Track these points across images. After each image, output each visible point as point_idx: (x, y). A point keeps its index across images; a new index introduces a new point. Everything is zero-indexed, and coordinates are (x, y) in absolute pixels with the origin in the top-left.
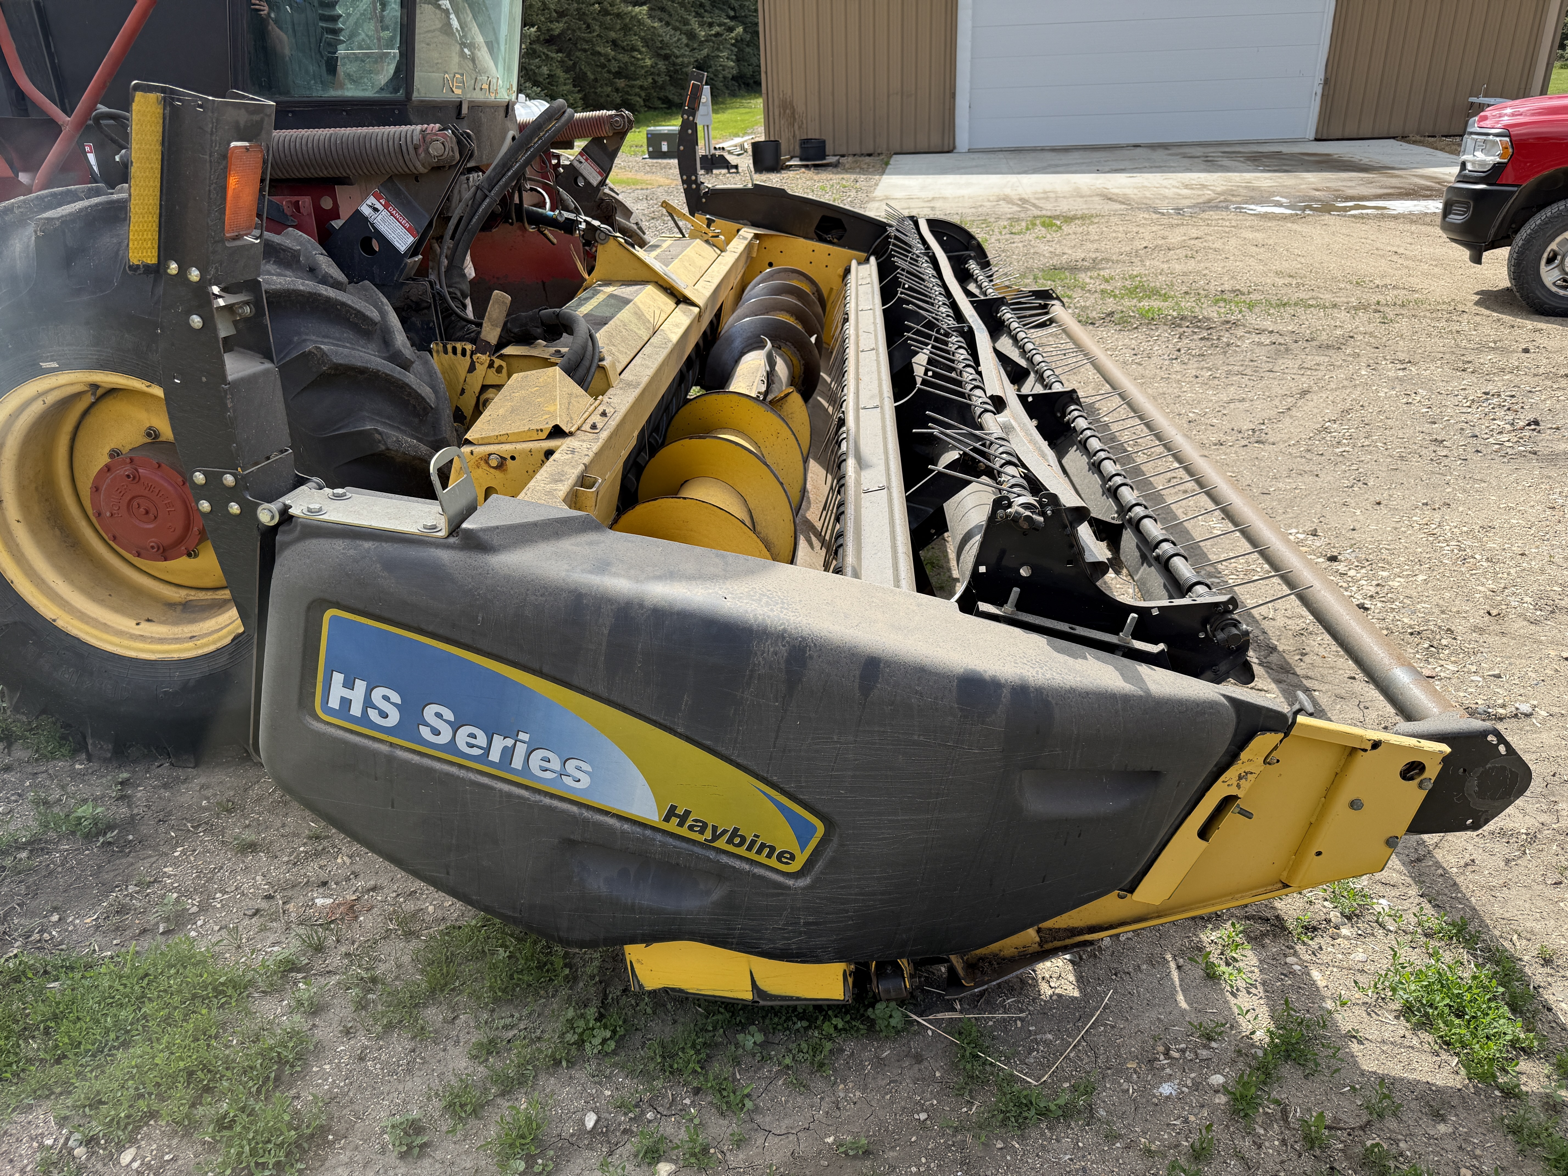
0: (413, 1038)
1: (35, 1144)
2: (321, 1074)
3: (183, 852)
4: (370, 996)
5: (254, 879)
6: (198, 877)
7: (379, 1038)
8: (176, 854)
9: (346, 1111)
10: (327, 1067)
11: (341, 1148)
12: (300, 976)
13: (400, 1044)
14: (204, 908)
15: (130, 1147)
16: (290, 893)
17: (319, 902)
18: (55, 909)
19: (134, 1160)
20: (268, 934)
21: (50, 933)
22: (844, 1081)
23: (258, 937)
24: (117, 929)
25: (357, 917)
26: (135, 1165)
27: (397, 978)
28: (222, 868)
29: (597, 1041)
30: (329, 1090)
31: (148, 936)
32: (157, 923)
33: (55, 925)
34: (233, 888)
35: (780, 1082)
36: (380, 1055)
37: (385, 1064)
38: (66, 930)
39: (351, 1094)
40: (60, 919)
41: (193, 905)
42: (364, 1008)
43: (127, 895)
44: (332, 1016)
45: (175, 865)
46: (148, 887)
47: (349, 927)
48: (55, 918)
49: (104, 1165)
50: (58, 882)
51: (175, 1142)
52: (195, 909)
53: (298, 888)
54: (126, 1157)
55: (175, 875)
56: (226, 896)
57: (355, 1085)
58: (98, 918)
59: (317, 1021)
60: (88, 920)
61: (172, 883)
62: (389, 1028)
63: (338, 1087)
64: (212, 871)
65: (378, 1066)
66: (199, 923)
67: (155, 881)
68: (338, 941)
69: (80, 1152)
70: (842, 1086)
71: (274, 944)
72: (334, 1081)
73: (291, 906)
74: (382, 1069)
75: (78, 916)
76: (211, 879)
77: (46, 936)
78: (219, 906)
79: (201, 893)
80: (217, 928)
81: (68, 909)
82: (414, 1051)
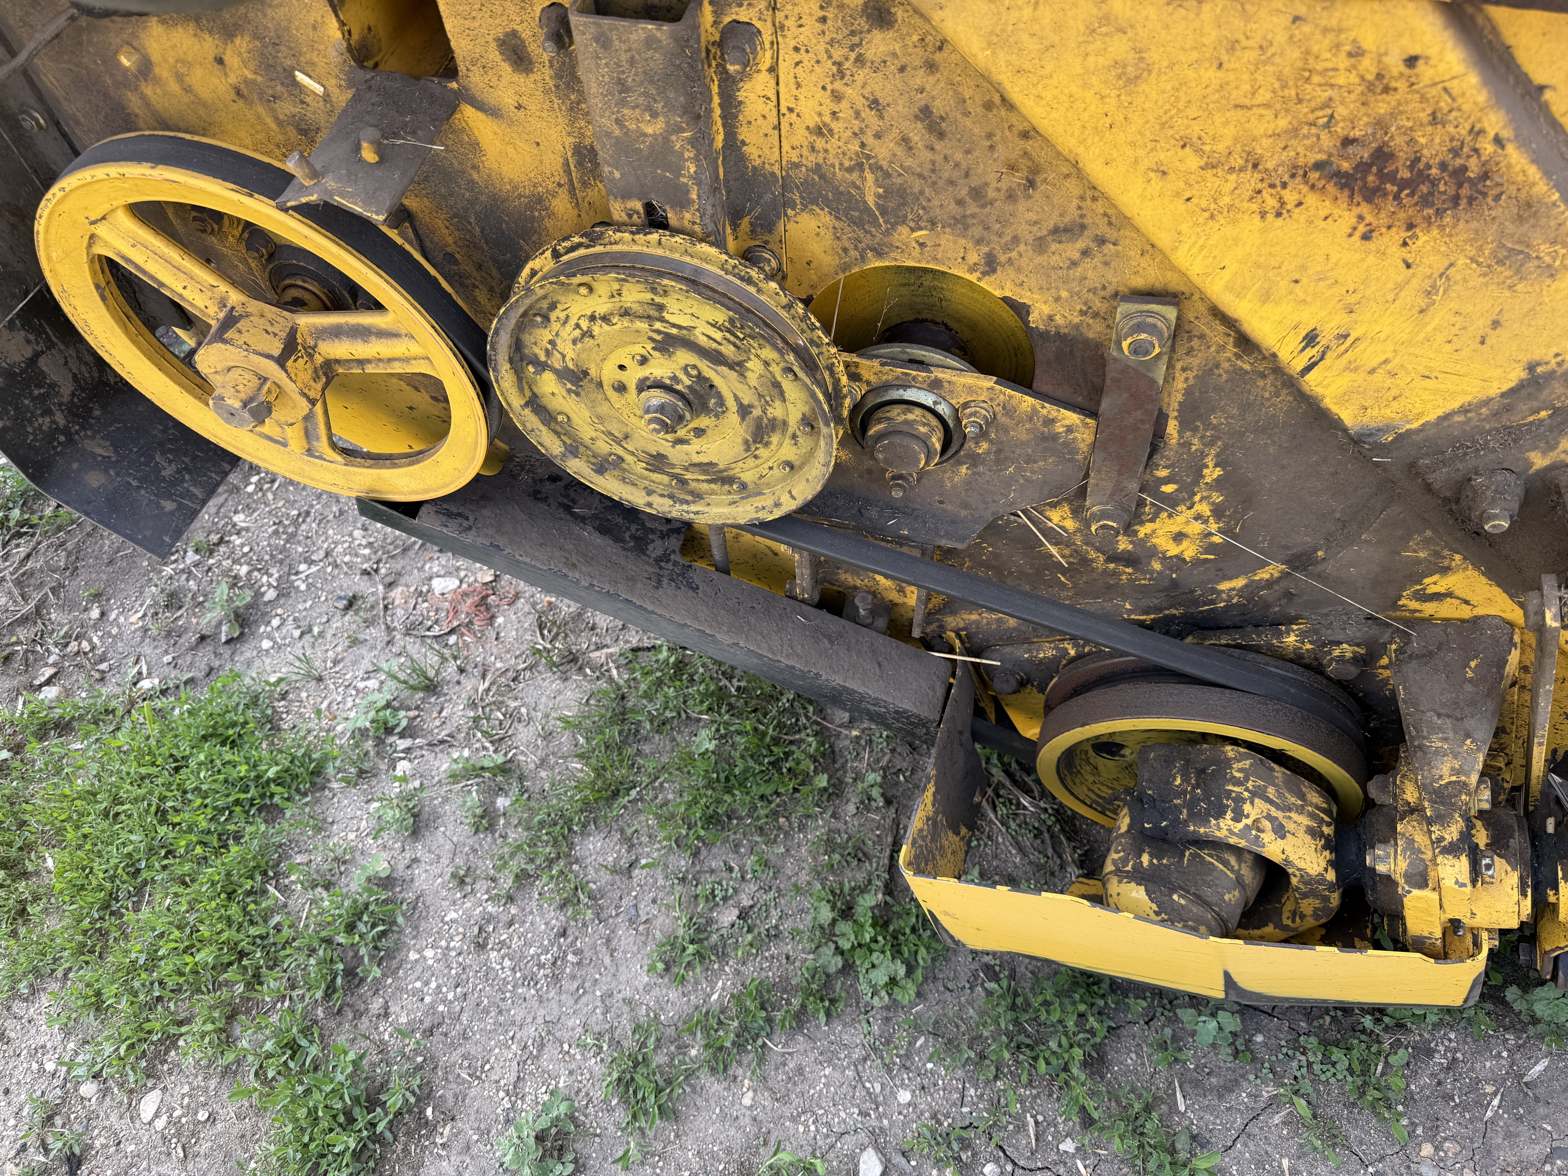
0: (563, 906)
1: (35, 1066)
2: (419, 968)
3: (259, 487)
4: (502, 802)
5: (351, 535)
6: (276, 532)
7: (511, 899)
8: (250, 489)
9: (456, 1057)
10: (429, 953)
11: (443, 1145)
12: (402, 744)
13: (542, 915)
14: (285, 591)
15: (153, 1088)
16: (398, 565)
17: (438, 585)
18: (97, 597)
19: (157, 1115)
20: (364, 651)
21: (90, 641)
22: (1432, 1135)
23: (350, 657)
24: (169, 634)
25: (493, 618)
26: (160, 1123)
27: (543, 763)
28: (308, 513)
29: (880, 977)
30: (432, 1006)
31: (207, 650)
32: (220, 624)
33: (95, 627)
34: (322, 554)
35: (1277, 1119)
36: (511, 938)
37: (518, 959)
38: (109, 634)
39: (464, 1018)
40: (103, 614)
41: (270, 585)
42: (491, 828)
43: (183, 571)
44: (441, 840)
45: (249, 509)
46: (211, 553)
47: (480, 639)
48: (95, 613)
49: (121, 1118)
50: (102, 546)
51: (213, 1083)
52: (271, 595)
53: (411, 553)
54: (149, 1105)
55: (247, 529)
56: (314, 569)
57: (473, 999)
58: (145, 615)
59: (419, 850)
60: (133, 619)
61: (243, 545)
62: (523, 878)
63: (444, 1001)
64: (295, 523)
65: (507, 963)
66: (276, 622)
67: (221, 541)
68: (462, 670)
69: (88, 1089)
70: (1427, 1150)
71: (368, 675)
72: (439, 987)
73: (397, 594)
74: (513, 970)
75: (124, 610)
76: (293, 535)
77: (86, 646)
78: (303, 587)
79: (281, 562)
80: (297, 633)
81: (114, 596)
82: (564, 934)
